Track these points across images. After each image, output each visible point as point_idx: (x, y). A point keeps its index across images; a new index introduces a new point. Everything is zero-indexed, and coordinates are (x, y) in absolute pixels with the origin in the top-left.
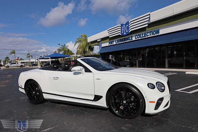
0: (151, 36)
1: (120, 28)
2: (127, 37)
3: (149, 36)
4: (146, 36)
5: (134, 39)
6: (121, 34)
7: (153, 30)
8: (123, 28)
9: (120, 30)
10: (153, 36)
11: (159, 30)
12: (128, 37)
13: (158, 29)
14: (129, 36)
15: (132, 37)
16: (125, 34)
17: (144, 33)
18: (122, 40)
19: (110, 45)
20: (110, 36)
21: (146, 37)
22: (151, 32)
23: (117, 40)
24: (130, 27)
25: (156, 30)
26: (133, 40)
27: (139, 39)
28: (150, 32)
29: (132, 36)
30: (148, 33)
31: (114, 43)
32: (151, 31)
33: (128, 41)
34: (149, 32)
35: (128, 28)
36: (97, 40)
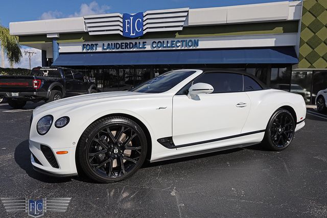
0: (183, 48)
1: (122, 20)
2: (133, 42)
3: (179, 48)
4: (174, 47)
5: (148, 48)
6: (122, 34)
7: (188, 40)
8: (129, 23)
9: (122, 25)
10: (186, 48)
11: (198, 40)
12: (136, 43)
13: (196, 40)
14: (137, 41)
15: (144, 43)
16: (132, 34)
17: (170, 40)
18: (121, 46)
19: (85, 51)
20: (90, 31)
21: (174, 49)
22: (184, 41)
23: (106, 43)
24: (144, 23)
25: (193, 40)
26: (146, 49)
27: (160, 49)
28: (182, 41)
29: (146, 42)
30: (179, 42)
31: (99, 49)
32: (185, 39)
33: (135, 50)
34: (180, 40)
35: (140, 25)
36: (45, 35)
